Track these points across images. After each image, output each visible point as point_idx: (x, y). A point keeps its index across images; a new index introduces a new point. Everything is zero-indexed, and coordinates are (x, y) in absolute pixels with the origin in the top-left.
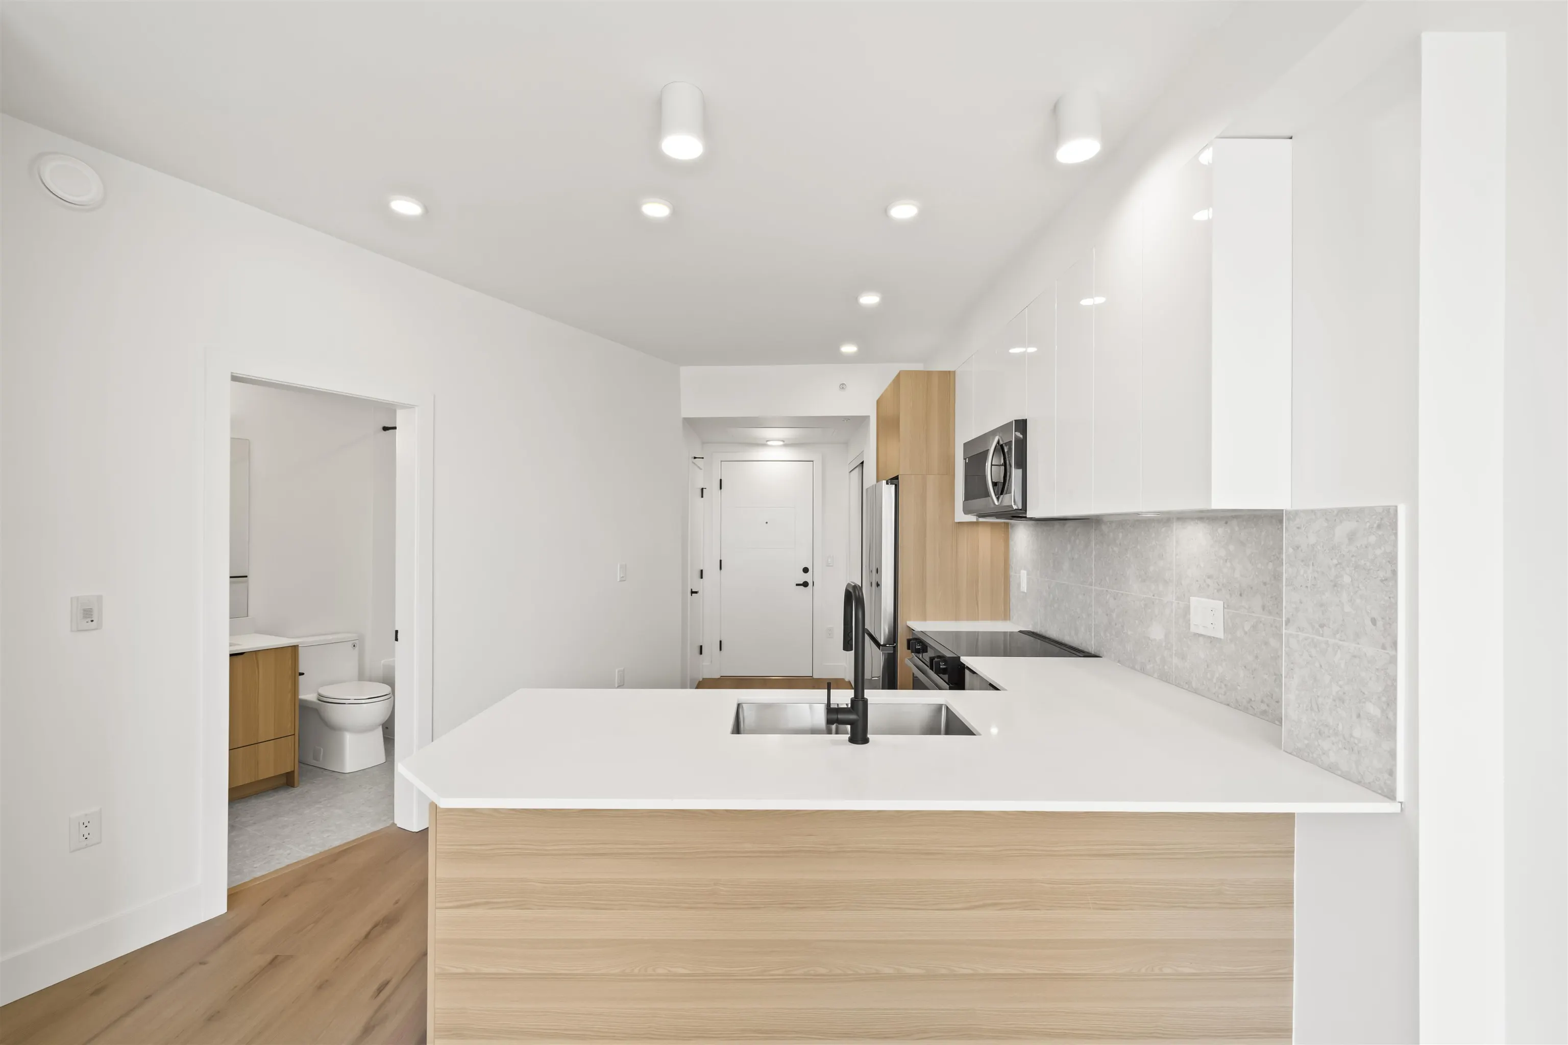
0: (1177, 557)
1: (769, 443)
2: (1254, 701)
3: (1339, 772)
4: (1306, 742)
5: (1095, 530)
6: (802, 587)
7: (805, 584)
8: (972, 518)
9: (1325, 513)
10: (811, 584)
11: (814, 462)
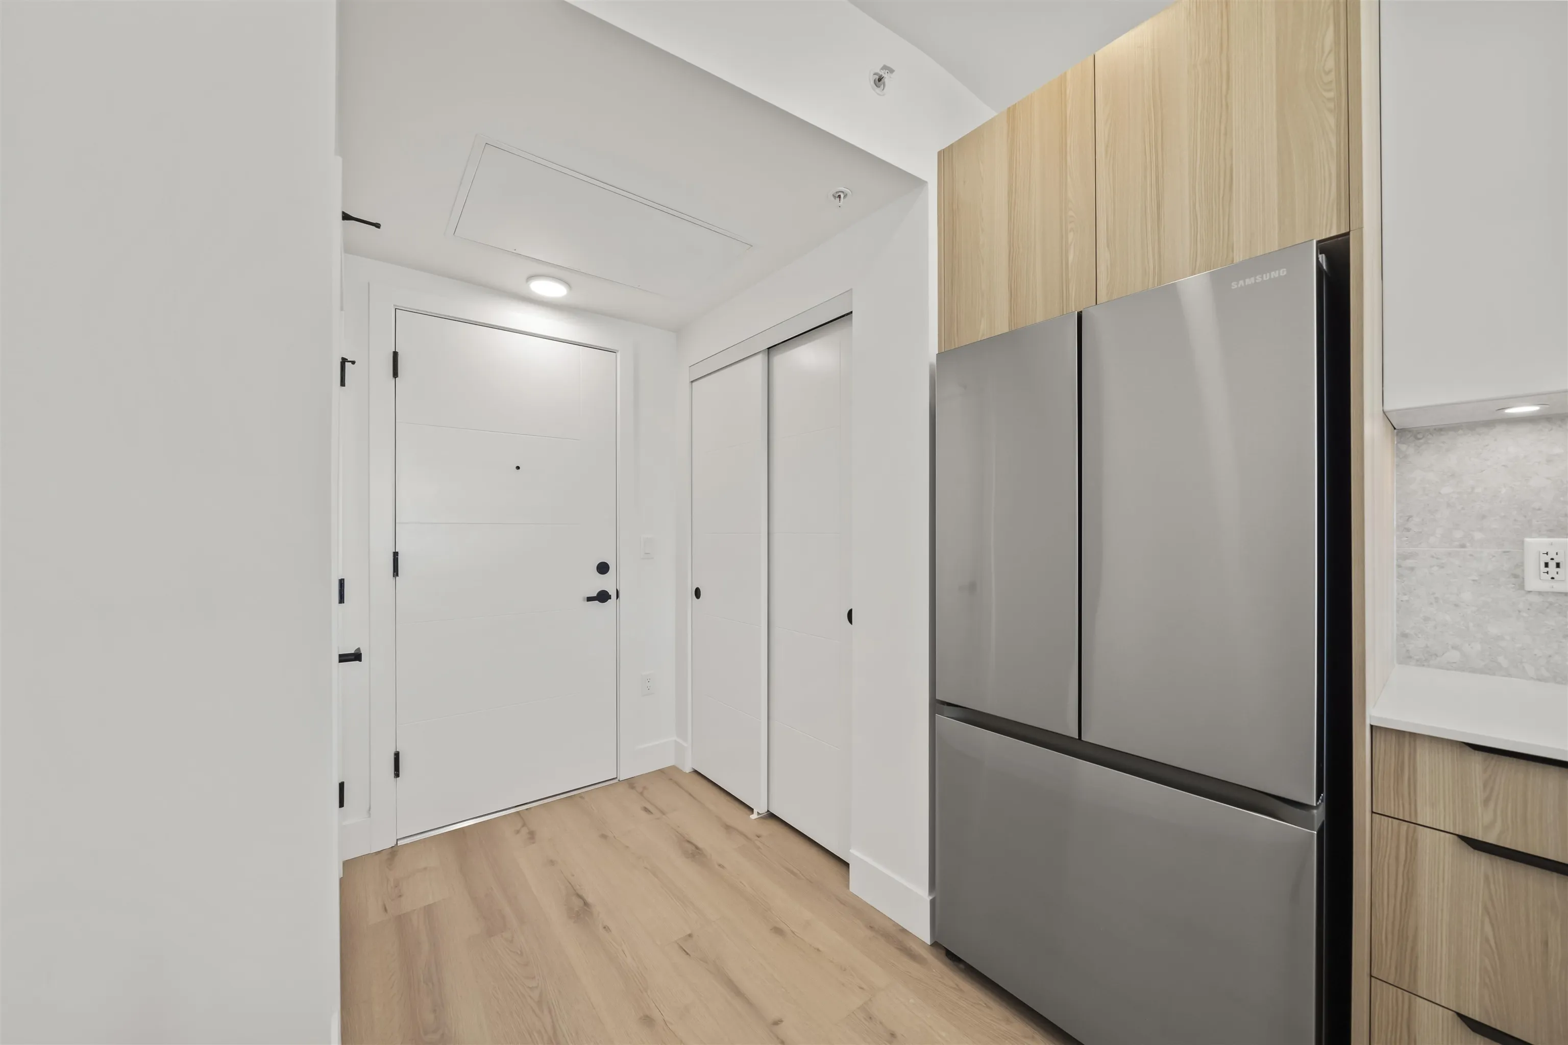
6: (597, 602)
7: (603, 597)
10: (614, 596)
11: (619, 354)
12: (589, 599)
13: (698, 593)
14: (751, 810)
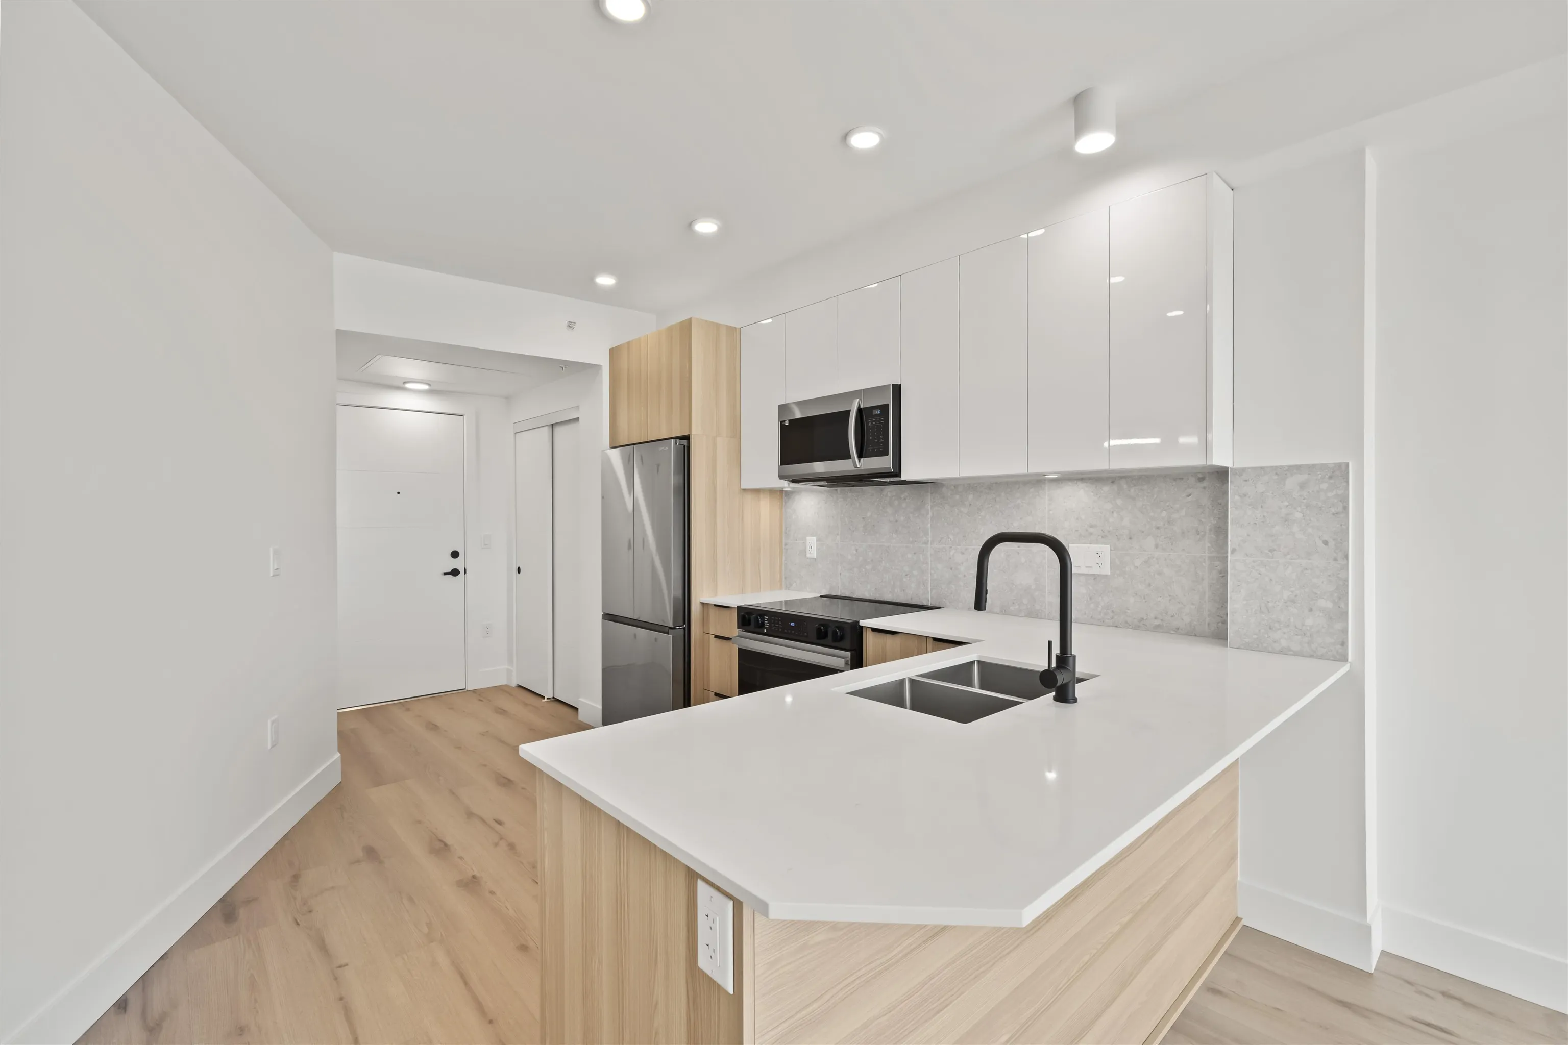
0: (1051, 512)
1: (408, 386)
2: (1146, 619)
3: (1292, 653)
4: (1255, 637)
5: (932, 493)
6: (451, 576)
7: (455, 572)
9: (1276, 470)
10: (462, 572)
11: (465, 417)
12: (445, 574)
13: (519, 570)
14: (543, 697)
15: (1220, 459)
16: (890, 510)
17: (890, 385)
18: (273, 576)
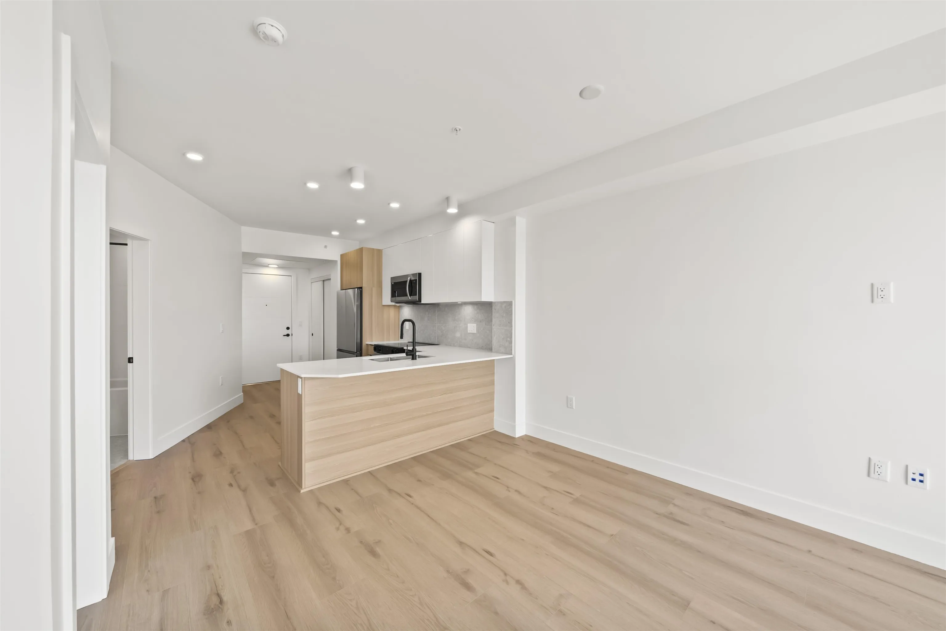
0: (464, 314)
1: (269, 266)
3: (503, 353)
4: (497, 349)
6: (286, 336)
7: (288, 335)
8: (394, 304)
9: (500, 302)
10: (291, 335)
11: (292, 277)
12: (284, 335)
13: (313, 335)
15: (485, 298)
16: (427, 313)
17: (417, 273)
18: (222, 332)
